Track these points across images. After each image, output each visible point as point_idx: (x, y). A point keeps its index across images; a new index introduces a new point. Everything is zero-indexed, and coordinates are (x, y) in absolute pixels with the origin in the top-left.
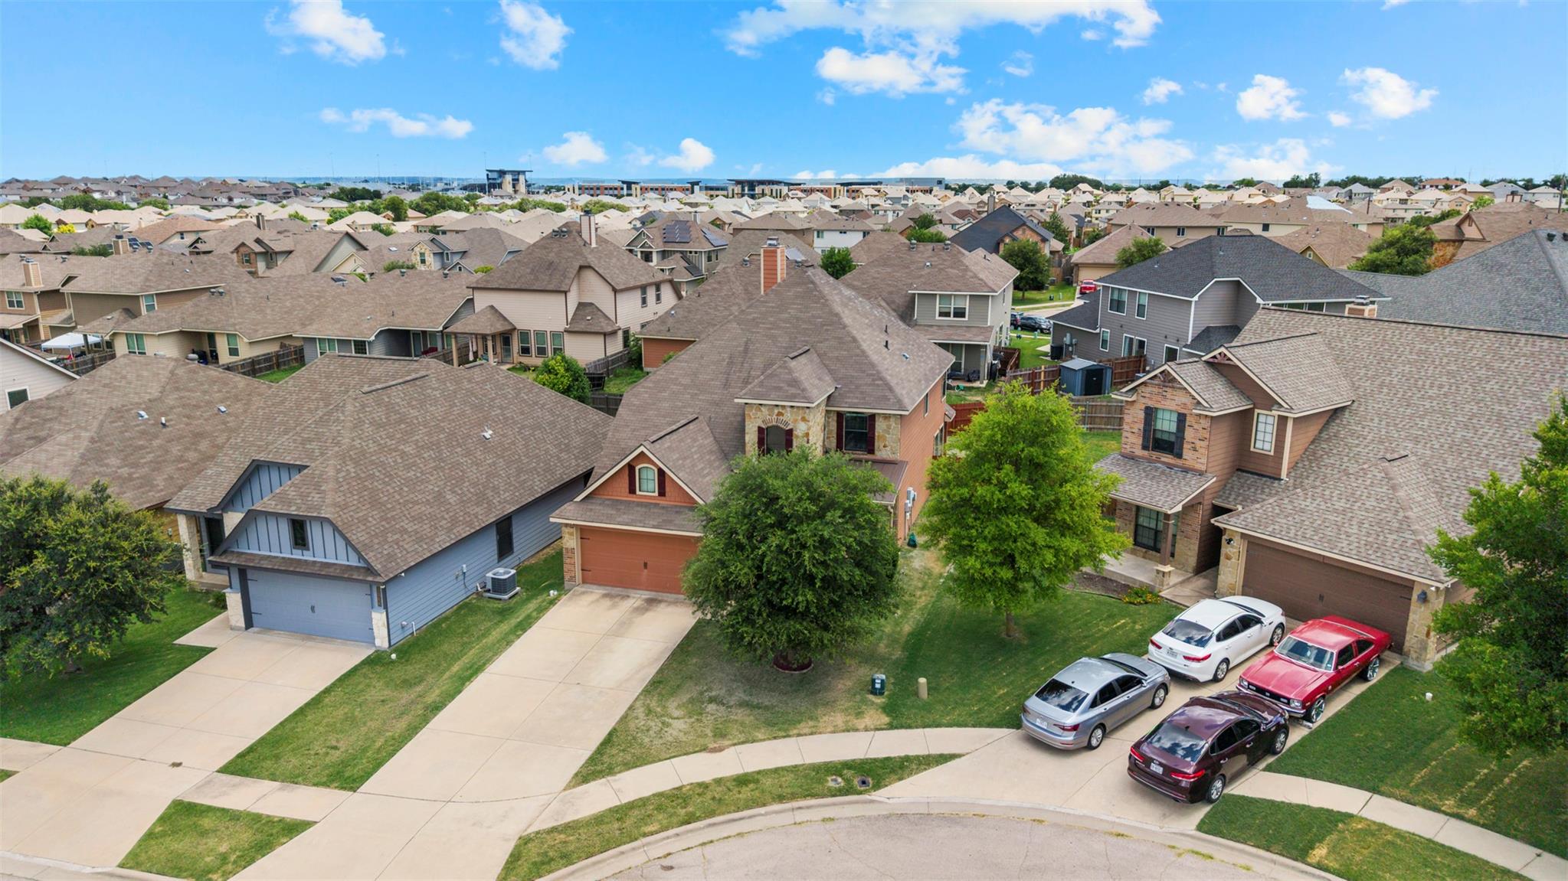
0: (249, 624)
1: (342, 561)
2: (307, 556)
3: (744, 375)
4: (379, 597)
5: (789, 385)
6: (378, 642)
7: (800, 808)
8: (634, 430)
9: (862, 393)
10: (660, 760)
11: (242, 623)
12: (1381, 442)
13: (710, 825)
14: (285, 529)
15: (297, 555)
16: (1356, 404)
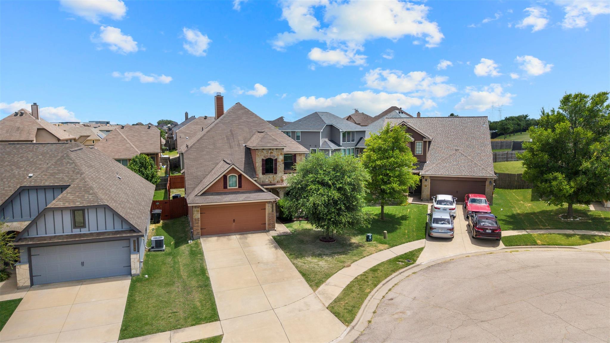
0: (32, 284)
1: (110, 229)
2: (84, 231)
3: (236, 143)
4: (134, 246)
6: (133, 272)
9: (289, 146)
11: (28, 283)
14: (68, 218)
15: (77, 231)
16: (433, 139)
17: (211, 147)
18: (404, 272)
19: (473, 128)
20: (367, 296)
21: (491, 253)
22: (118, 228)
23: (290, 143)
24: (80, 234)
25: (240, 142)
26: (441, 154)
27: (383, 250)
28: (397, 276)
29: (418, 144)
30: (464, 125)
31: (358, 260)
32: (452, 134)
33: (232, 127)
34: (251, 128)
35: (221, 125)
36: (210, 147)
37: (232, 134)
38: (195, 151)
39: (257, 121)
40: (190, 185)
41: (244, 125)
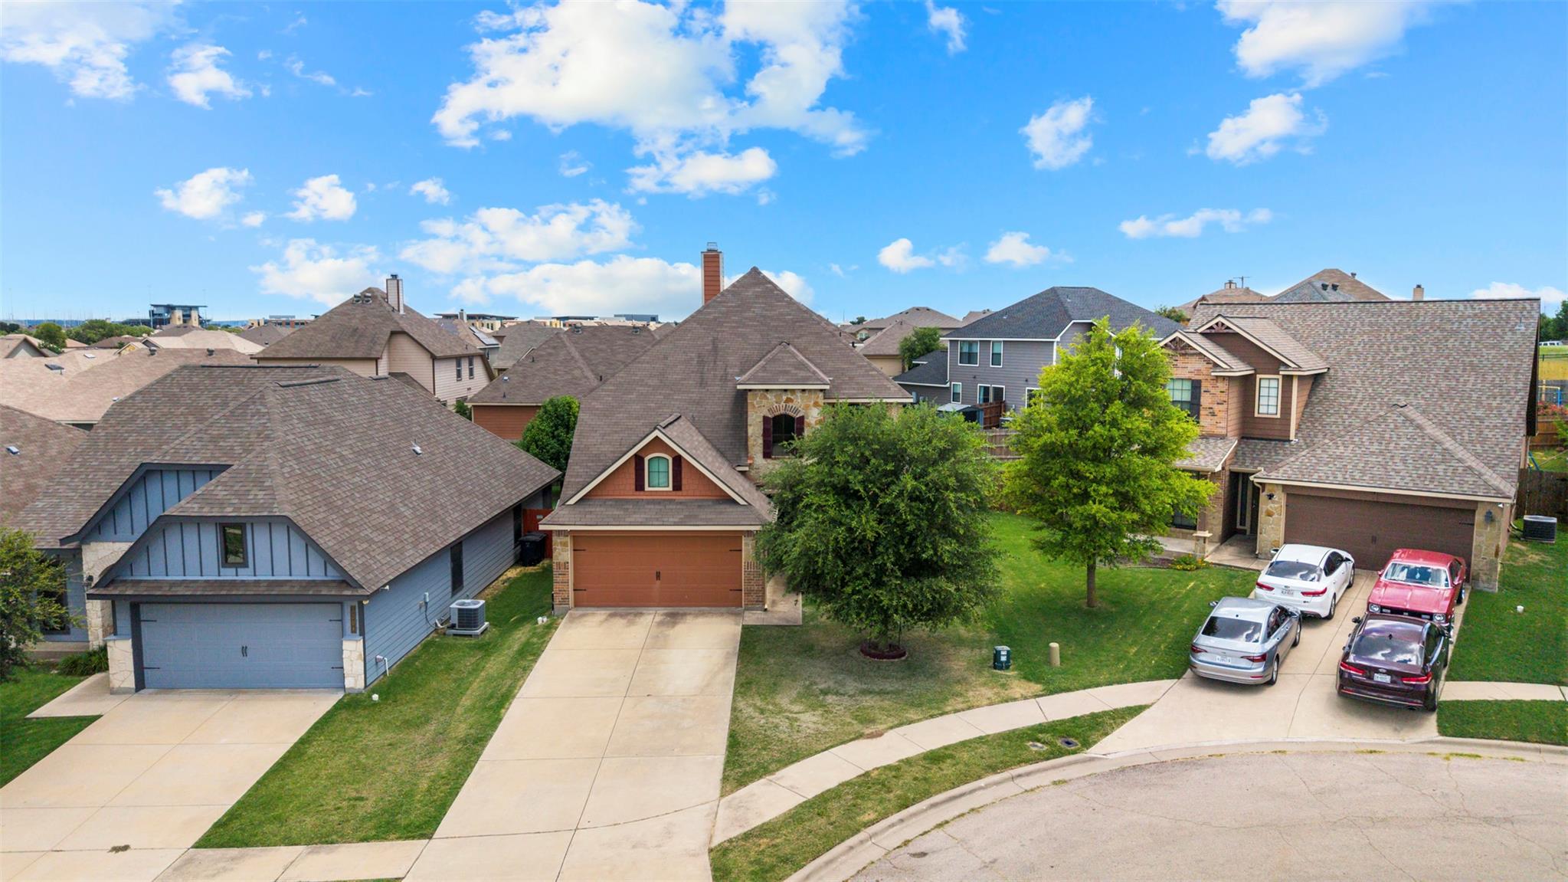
0: (140, 684)
1: (299, 575)
2: (245, 575)
3: (720, 373)
4: (353, 620)
5: (796, 369)
6: (349, 683)
7: (1020, 776)
8: (604, 435)
9: (857, 383)
10: (817, 752)
11: (130, 683)
12: (1373, 398)
13: (934, 806)
14: (211, 541)
15: (229, 574)
16: (1332, 371)
17: (654, 382)
18: (1028, 774)
19: (1477, 337)
20: (858, 831)
21: (1371, 752)
22: (317, 573)
23: (863, 376)
24: (234, 581)
25: (730, 371)
26: (1346, 416)
27: (1015, 699)
28: (997, 783)
29: (1264, 383)
30: (1448, 327)
31: (919, 720)
32: (1398, 354)
33: (718, 332)
34: (768, 335)
35: (695, 325)
36: (650, 382)
37: (715, 349)
38: (611, 391)
39: (790, 315)
40: (577, 476)
41: (752, 326)
